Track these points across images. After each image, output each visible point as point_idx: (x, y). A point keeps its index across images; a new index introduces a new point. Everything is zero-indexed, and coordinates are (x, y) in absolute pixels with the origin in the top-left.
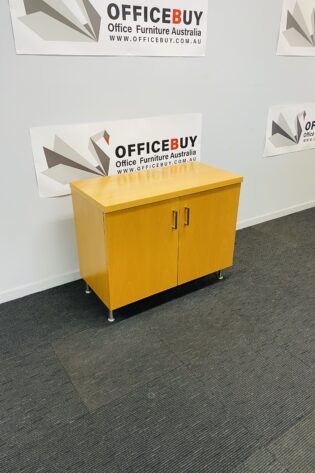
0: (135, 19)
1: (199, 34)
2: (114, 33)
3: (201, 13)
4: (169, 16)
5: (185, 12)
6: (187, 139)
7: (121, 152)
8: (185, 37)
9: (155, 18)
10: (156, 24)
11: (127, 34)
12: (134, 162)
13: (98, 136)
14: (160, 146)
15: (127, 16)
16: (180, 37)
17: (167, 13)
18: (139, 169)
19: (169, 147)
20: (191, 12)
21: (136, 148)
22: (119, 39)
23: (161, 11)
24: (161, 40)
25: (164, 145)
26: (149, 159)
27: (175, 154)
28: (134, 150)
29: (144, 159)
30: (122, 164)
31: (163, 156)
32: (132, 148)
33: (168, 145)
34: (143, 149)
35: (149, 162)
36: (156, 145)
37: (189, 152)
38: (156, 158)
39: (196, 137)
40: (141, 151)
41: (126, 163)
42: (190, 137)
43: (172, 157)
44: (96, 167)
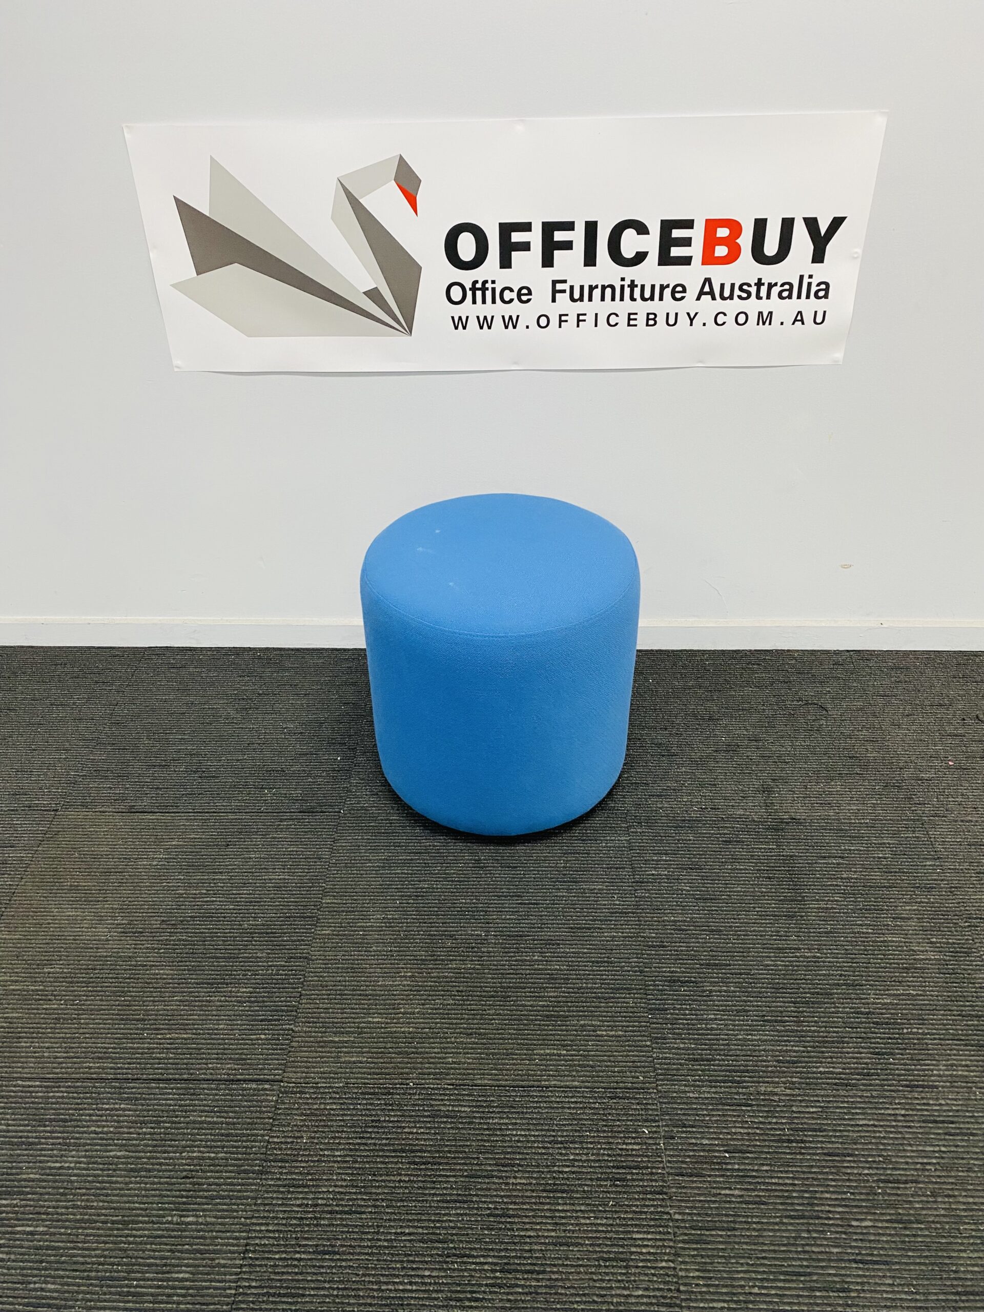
6: (787, 225)
7: (467, 247)
12: (525, 293)
13: (372, 176)
14: (651, 243)
18: (542, 321)
19: (696, 251)
21: (535, 237)
25: (666, 242)
26: (591, 288)
27: (722, 286)
28: (525, 247)
29: (572, 288)
30: (469, 294)
31: (663, 288)
32: (516, 237)
33: (687, 242)
34: (568, 245)
35: (590, 299)
36: (629, 235)
37: (791, 285)
38: (627, 291)
39: (837, 222)
40: (556, 253)
41: (489, 294)
42: (806, 220)
43: (702, 293)
44: (364, 293)
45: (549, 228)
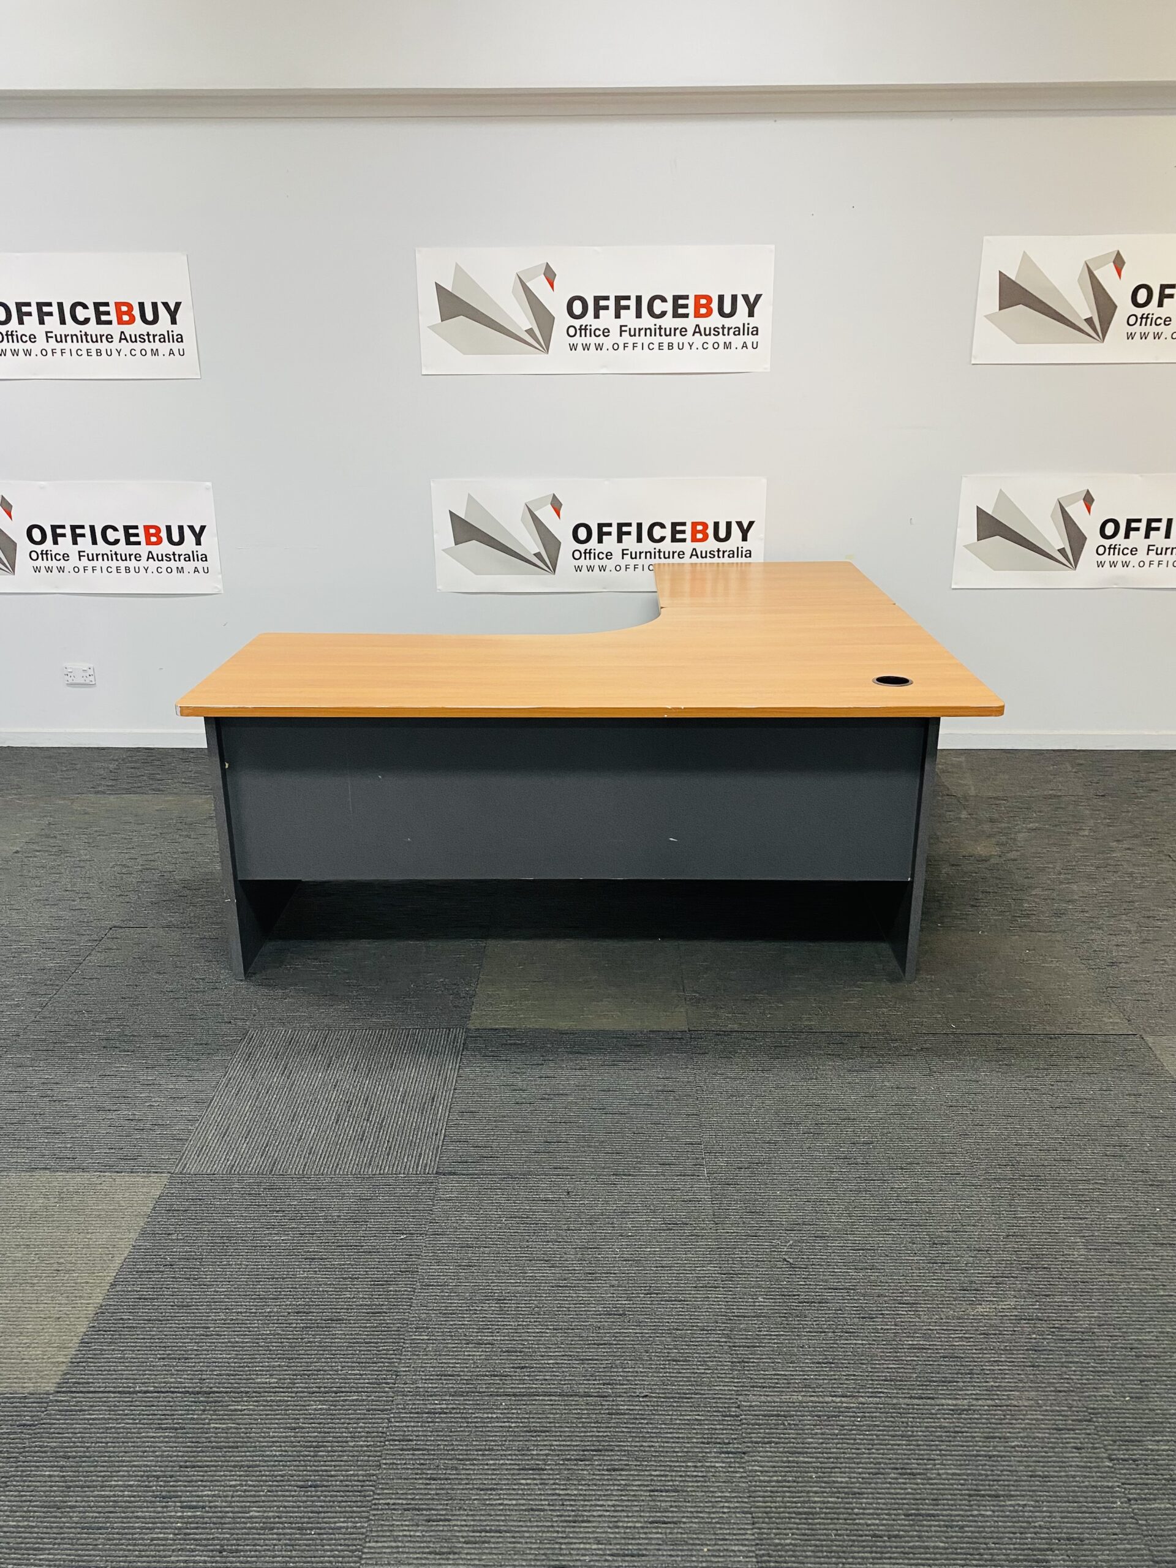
0: (618, 316)
1: (756, 332)
2: (577, 340)
3: (758, 297)
4: (686, 306)
5: (721, 298)
6: (729, 524)
7: (582, 533)
8: (721, 339)
9: (657, 311)
10: (659, 322)
11: (601, 340)
12: (609, 556)
13: (540, 502)
14: (667, 532)
15: (602, 312)
16: (711, 339)
17: (681, 302)
18: (618, 568)
19: (688, 536)
20: (734, 298)
21: (614, 530)
22: (586, 347)
23: (670, 300)
24: (670, 346)
25: (674, 532)
26: (640, 553)
27: (701, 552)
28: (609, 534)
29: (631, 553)
30: (583, 555)
31: (674, 553)
32: (605, 529)
33: (683, 532)
34: (629, 533)
35: (640, 558)
36: (657, 529)
37: (733, 551)
38: (657, 554)
39: (751, 524)
40: (624, 537)
41: (592, 555)
42: (737, 522)
43: (692, 555)
44: (534, 555)
45: (620, 526)
